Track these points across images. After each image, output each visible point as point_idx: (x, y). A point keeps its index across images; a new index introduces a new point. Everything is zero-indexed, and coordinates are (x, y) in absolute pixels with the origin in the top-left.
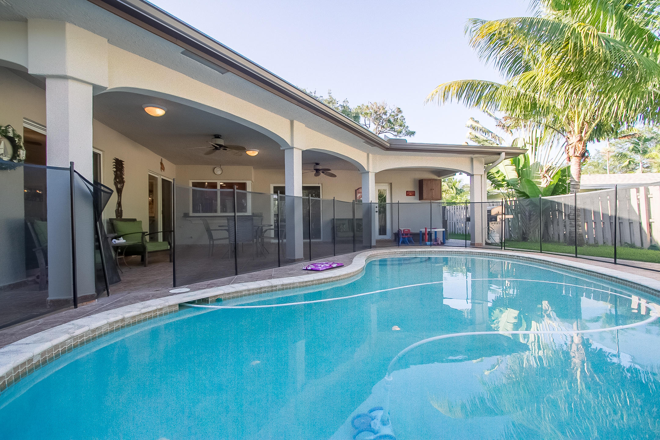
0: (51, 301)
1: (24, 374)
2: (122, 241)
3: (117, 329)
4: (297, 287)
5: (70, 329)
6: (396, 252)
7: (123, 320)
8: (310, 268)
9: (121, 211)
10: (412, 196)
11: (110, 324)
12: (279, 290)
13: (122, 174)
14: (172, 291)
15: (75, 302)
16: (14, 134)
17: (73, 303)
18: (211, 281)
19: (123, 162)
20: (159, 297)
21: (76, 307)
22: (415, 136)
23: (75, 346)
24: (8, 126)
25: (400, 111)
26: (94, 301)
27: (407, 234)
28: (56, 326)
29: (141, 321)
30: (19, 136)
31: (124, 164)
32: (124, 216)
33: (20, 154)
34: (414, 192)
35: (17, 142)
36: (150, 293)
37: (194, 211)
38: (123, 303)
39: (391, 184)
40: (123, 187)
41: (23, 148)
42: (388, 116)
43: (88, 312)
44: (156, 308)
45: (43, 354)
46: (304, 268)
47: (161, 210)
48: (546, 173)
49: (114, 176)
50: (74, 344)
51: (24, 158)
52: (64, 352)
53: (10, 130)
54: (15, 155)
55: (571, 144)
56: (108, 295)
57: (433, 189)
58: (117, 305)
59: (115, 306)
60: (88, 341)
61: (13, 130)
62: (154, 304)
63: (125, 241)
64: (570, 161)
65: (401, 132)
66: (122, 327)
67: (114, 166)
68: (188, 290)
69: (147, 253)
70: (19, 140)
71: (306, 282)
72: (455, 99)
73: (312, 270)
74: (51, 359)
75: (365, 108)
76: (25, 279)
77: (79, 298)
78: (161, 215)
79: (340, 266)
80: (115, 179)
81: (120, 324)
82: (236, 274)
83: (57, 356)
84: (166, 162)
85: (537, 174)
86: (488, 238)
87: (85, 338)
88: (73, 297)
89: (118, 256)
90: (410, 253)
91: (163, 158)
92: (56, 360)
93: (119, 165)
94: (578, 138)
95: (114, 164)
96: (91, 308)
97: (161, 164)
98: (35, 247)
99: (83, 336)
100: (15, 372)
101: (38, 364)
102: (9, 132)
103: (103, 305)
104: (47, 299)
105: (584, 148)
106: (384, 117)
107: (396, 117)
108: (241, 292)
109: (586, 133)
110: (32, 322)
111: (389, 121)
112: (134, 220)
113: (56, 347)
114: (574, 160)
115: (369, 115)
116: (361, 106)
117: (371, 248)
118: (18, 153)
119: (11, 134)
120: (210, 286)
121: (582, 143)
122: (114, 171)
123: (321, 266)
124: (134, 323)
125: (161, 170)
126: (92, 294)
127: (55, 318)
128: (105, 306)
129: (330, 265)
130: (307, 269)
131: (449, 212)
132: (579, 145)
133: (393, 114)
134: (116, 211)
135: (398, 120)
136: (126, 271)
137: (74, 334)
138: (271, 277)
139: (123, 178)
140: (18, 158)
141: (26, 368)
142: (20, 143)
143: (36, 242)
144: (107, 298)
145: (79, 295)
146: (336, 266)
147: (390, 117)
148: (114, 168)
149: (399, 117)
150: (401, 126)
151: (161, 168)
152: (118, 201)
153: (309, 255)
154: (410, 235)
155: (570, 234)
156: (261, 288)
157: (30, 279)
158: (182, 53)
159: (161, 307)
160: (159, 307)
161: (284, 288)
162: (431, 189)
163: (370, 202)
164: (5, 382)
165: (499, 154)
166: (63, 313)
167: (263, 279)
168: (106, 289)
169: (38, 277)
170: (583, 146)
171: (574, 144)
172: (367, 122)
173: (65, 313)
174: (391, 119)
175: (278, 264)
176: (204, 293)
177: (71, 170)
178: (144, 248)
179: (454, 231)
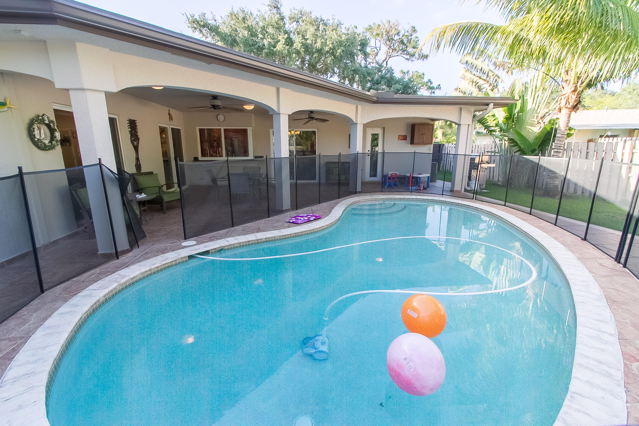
0: (101, 254)
1: (97, 309)
2: (143, 196)
3: (147, 276)
4: (278, 240)
5: (118, 278)
6: (377, 199)
7: (150, 270)
8: (291, 221)
9: (140, 164)
10: (404, 140)
11: (142, 273)
12: (264, 242)
13: (136, 132)
14: (184, 244)
15: (117, 255)
16: (49, 121)
17: (116, 256)
18: (213, 233)
19: (136, 121)
20: (174, 250)
21: (118, 259)
22: (427, 60)
23: (123, 289)
24: (44, 115)
25: (414, 30)
26: (129, 253)
27: (394, 178)
28: (108, 275)
29: (162, 269)
30: (52, 122)
31: (136, 123)
32: (143, 170)
33: (56, 136)
34: (406, 136)
35: (52, 127)
36: (168, 245)
37: (203, 155)
38: (149, 255)
39: (384, 128)
40: (138, 143)
41: (58, 131)
42: (401, 36)
43: (127, 263)
44: (172, 260)
45: (105, 296)
46: (287, 221)
47: (174, 157)
48: (541, 119)
49: (130, 135)
50: (121, 288)
51: (60, 139)
52: (116, 293)
53: (46, 118)
54: (53, 137)
55: (564, 95)
56: (139, 247)
57: (424, 134)
58: (145, 257)
59: (144, 258)
60: (130, 285)
61: (48, 118)
62: (171, 257)
63: (146, 195)
64: (560, 112)
65: (413, 56)
66: (151, 274)
67: (129, 127)
68: (195, 243)
69: (164, 203)
70: (53, 125)
71: (285, 235)
72: (448, 49)
73: (293, 223)
74: (110, 298)
75: (376, 27)
76: (77, 230)
77: (119, 252)
78: (174, 161)
79: (317, 218)
80: (131, 138)
81: (149, 273)
82: (233, 227)
83: (113, 296)
84: (173, 112)
85: (532, 121)
86: (468, 186)
87: (127, 284)
88: (115, 251)
89: (142, 208)
90: (390, 200)
91: (170, 109)
92: (112, 299)
93: (133, 124)
94: (573, 89)
95: (129, 124)
96: (128, 260)
97: (169, 114)
98: (81, 209)
99: (126, 283)
100: (92, 308)
101: (103, 302)
102: (46, 121)
103: (136, 257)
104: (98, 253)
105: (576, 99)
106: (396, 38)
107: (409, 38)
108: (234, 245)
109: (582, 83)
110: (92, 271)
111: (402, 42)
112: (151, 173)
113: (111, 291)
114: (565, 111)
115: (380, 36)
116: (372, 26)
117: (356, 194)
118: (55, 135)
119: (47, 122)
120: (211, 240)
121: (576, 94)
122: (129, 131)
123: (301, 219)
124: (158, 271)
125: (170, 120)
126: (127, 248)
127: (106, 268)
128: (137, 257)
129: (309, 219)
130: (289, 222)
131: (447, 150)
132: (573, 96)
133: (406, 34)
134: (135, 165)
135: (412, 41)
136: (150, 219)
137: (121, 283)
138: (259, 230)
139: (137, 136)
140: (55, 139)
141: (97, 305)
142: (54, 127)
143: (81, 205)
144: (138, 249)
145: (118, 250)
146: (313, 219)
147: (403, 38)
148: (129, 128)
149: (413, 37)
150: (414, 47)
151: (170, 118)
152: (136, 157)
153: (296, 205)
154: (398, 178)
155: (546, 185)
156: (249, 241)
157: (80, 229)
158: (171, 54)
159: (176, 259)
160: (174, 259)
161: (268, 241)
162: (423, 134)
163: (357, 152)
164: (88, 314)
165: (487, 105)
166: (111, 263)
167: (252, 232)
168: (136, 243)
169: (86, 228)
170: (576, 98)
171: (567, 95)
172: (378, 45)
173: (112, 264)
174: (404, 40)
175: (268, 216)
176: (205, 247)
177: (100, 164)
178: (162, 199)
179: (449, 169)
